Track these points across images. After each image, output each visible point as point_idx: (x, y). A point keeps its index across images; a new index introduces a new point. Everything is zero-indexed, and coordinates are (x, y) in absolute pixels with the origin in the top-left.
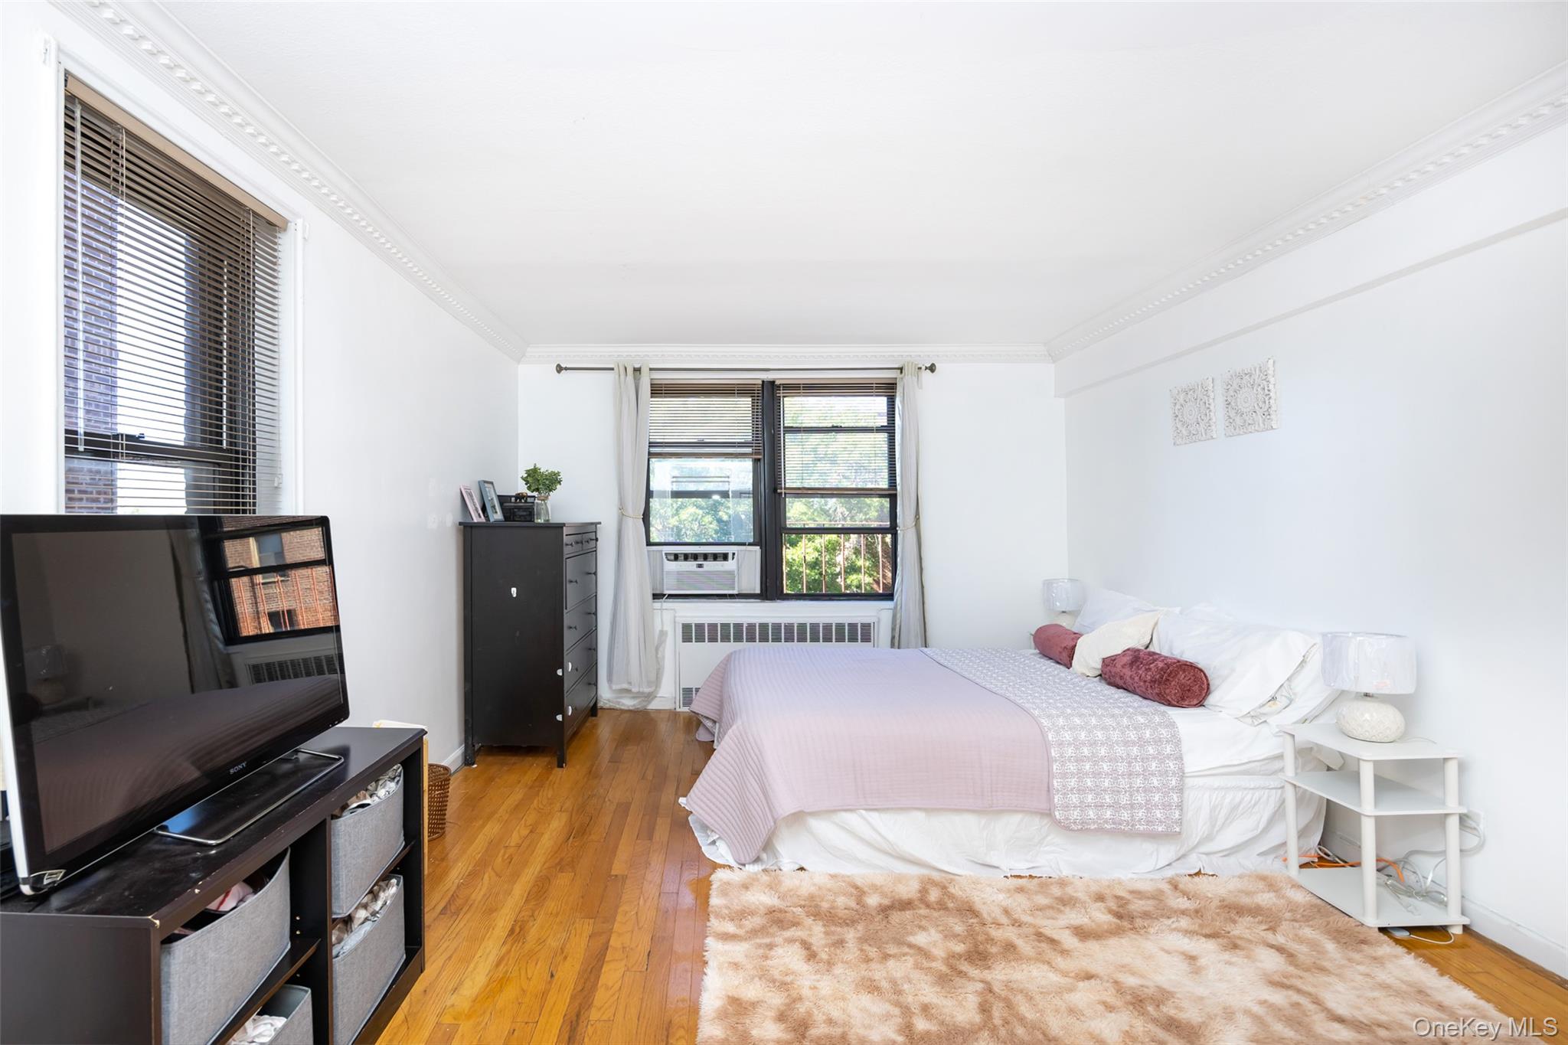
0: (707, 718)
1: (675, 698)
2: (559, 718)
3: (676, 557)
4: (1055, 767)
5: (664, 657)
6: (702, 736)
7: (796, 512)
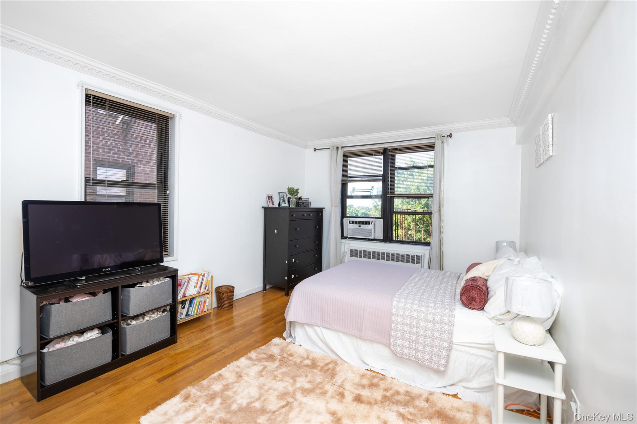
2: (286, 278)
3: (353, 222)
4: (393, 325)
7: (398, 204)
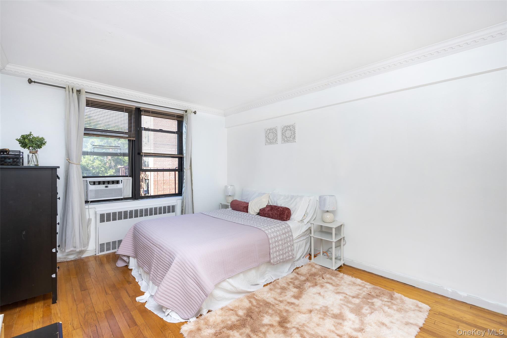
0: (124, 256)
1: (96, 249)
2: (54, 276)
3: (94, 183)
5: (90, 231)
6: (120, 264)
